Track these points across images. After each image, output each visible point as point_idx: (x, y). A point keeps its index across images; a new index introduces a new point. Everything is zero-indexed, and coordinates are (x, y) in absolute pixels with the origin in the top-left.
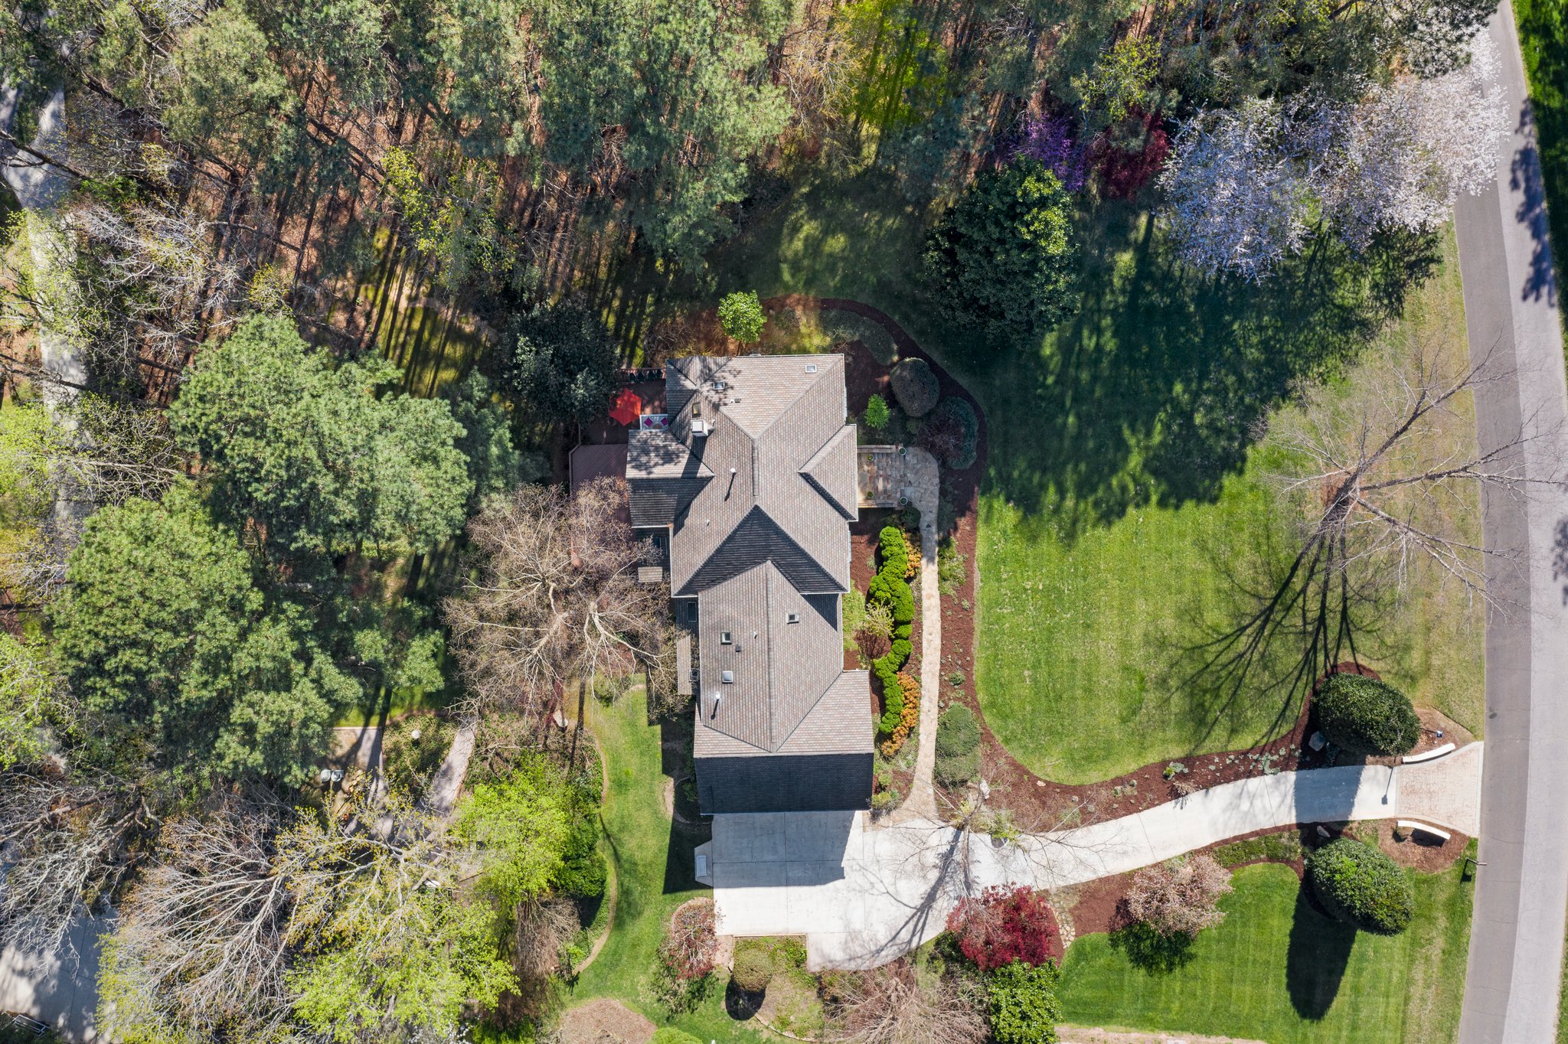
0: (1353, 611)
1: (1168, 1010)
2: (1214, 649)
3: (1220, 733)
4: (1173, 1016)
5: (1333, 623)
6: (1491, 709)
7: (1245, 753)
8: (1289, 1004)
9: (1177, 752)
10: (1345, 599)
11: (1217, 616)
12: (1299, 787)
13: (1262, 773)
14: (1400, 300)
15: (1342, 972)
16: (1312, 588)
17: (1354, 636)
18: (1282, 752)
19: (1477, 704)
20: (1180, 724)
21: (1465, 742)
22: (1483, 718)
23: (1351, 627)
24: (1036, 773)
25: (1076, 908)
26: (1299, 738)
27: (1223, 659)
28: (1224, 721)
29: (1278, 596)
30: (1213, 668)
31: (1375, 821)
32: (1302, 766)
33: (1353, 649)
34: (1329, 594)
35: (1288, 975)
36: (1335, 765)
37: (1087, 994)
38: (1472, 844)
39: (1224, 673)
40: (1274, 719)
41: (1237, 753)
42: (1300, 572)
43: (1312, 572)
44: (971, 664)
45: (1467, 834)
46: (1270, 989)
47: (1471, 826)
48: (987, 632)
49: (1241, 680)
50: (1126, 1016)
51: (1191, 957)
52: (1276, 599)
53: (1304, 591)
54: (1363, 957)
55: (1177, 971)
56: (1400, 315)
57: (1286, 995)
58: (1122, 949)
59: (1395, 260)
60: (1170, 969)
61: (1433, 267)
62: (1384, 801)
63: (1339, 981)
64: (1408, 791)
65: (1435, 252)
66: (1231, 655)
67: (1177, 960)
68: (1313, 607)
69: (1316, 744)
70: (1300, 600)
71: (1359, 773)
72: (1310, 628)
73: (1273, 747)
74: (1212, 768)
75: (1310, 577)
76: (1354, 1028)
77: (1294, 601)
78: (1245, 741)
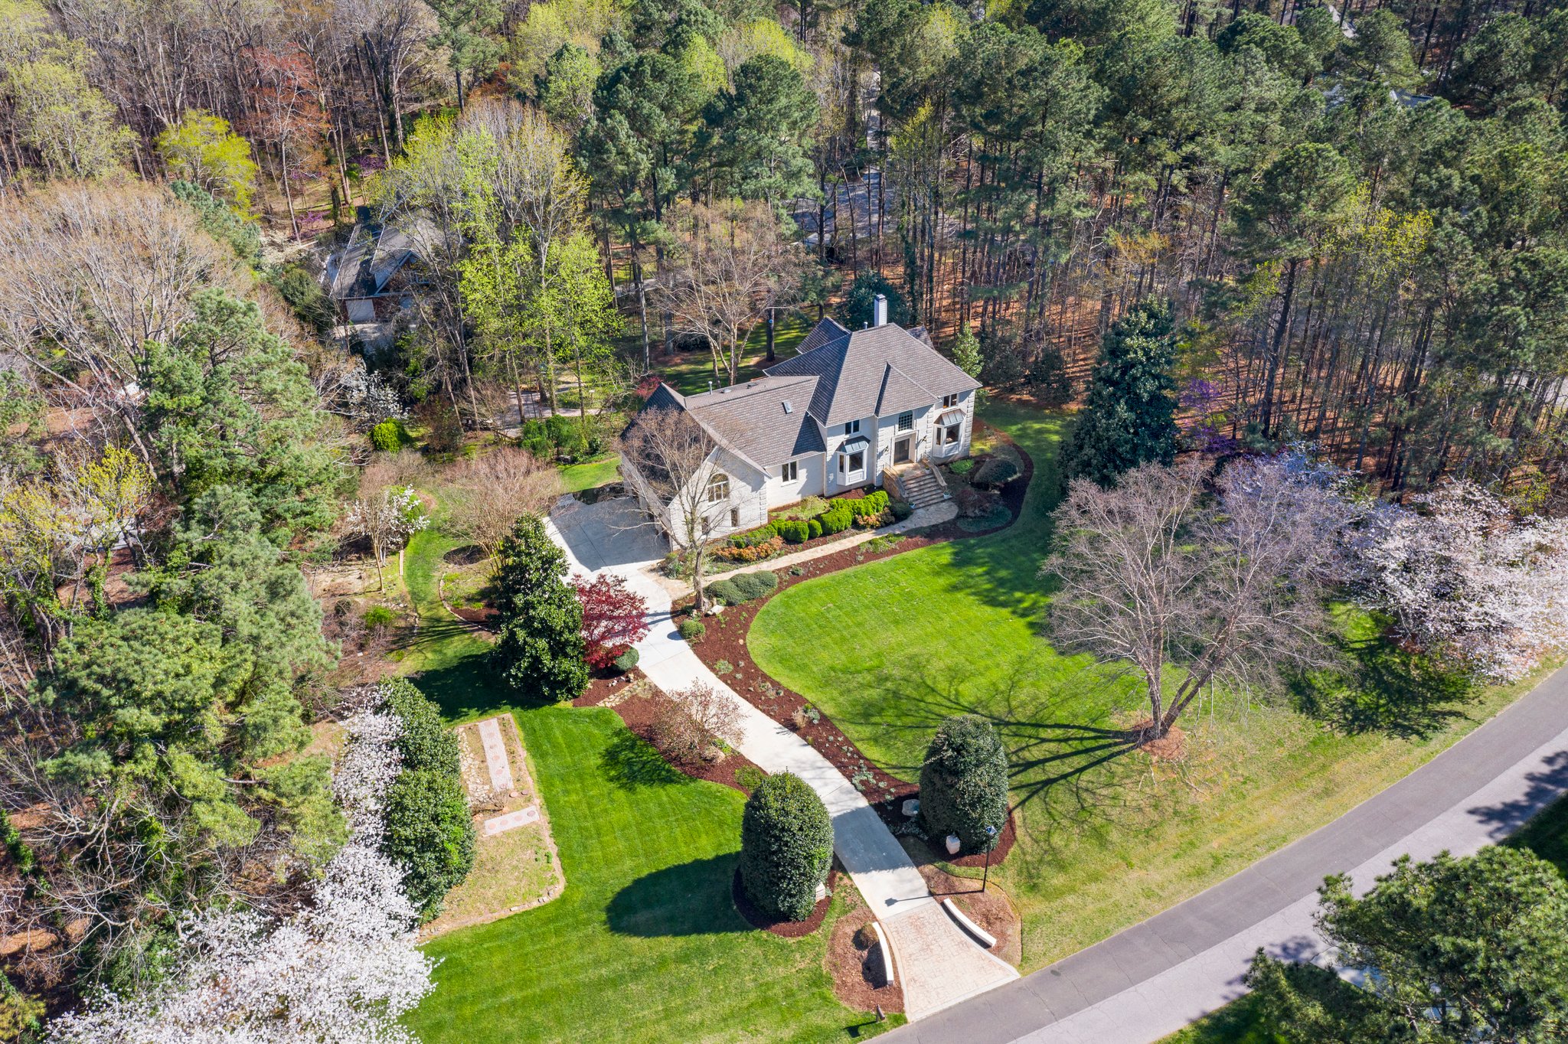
0: (1058, 791)
1: (566, 792)
2: (939, 699)
3: (866, 731)
4: (563, 799)
5: (1034, 775)
6: (1061, 967)
7: (861, 757)
8: (618, 889)
9: (829, 710)
10: (1064, 776)
11: (969, 692)
12: (856, 813)
13: (850, 777)
14: (1362, 729)
15: (676, 934)
16: (1052, 746)
17: (1035, 799)
18: (882, 785)
19: (1057, 951)
20: (854, 703)
21: (1007, 958)
22: (1046, 964)
23: (1042, 793)
24: (749, 636)
25: (640, 699)
26: (905, 791)
27: (936, 709)
28: (881, 730)
29: (1023, 724)
30: (922, 704)
31: (863, 901)
32: (879, 808)
33: (1023, 803)
34: (1058, 762)
35: (651, 876)
36: (898, 837)
37: (558, 733)
38: (899, 1020)
39: (923, 714)
40: (909, 765)
41: (857, 752)
42: (1059, 732)
43: (1066, 740)
44: (814, 575)
45: (906, 1008)
46: (628, 863)
47: (918, 1007)
48: (847, 576)
49: (928, 727)
50: (547, 767)
51: (631, 790)
52: (1019, 724)
53: (1044, 740)
54: (703, 953)
55: (612, 785)
56: (1350, 733)
57: (627, 882)
58: (616, 740)
59: (1389, 711)
60: (611, 780)
61: (1414, 738)
62: (890, 902)
63: (665, 934)
64: (916, 923)
65: (1429, 733)
66: (944, 712)
67: (625, 781)
68: (1035, 753)
69: (909, 809)
70: (1033, 741)
71: (904, 865)
72: (1014, 758)
73: (880, 774)
74: (831, 738)
75: (1060, 741)
76: (615, 982)
77: (1030, 737)
78: (873, 753)
